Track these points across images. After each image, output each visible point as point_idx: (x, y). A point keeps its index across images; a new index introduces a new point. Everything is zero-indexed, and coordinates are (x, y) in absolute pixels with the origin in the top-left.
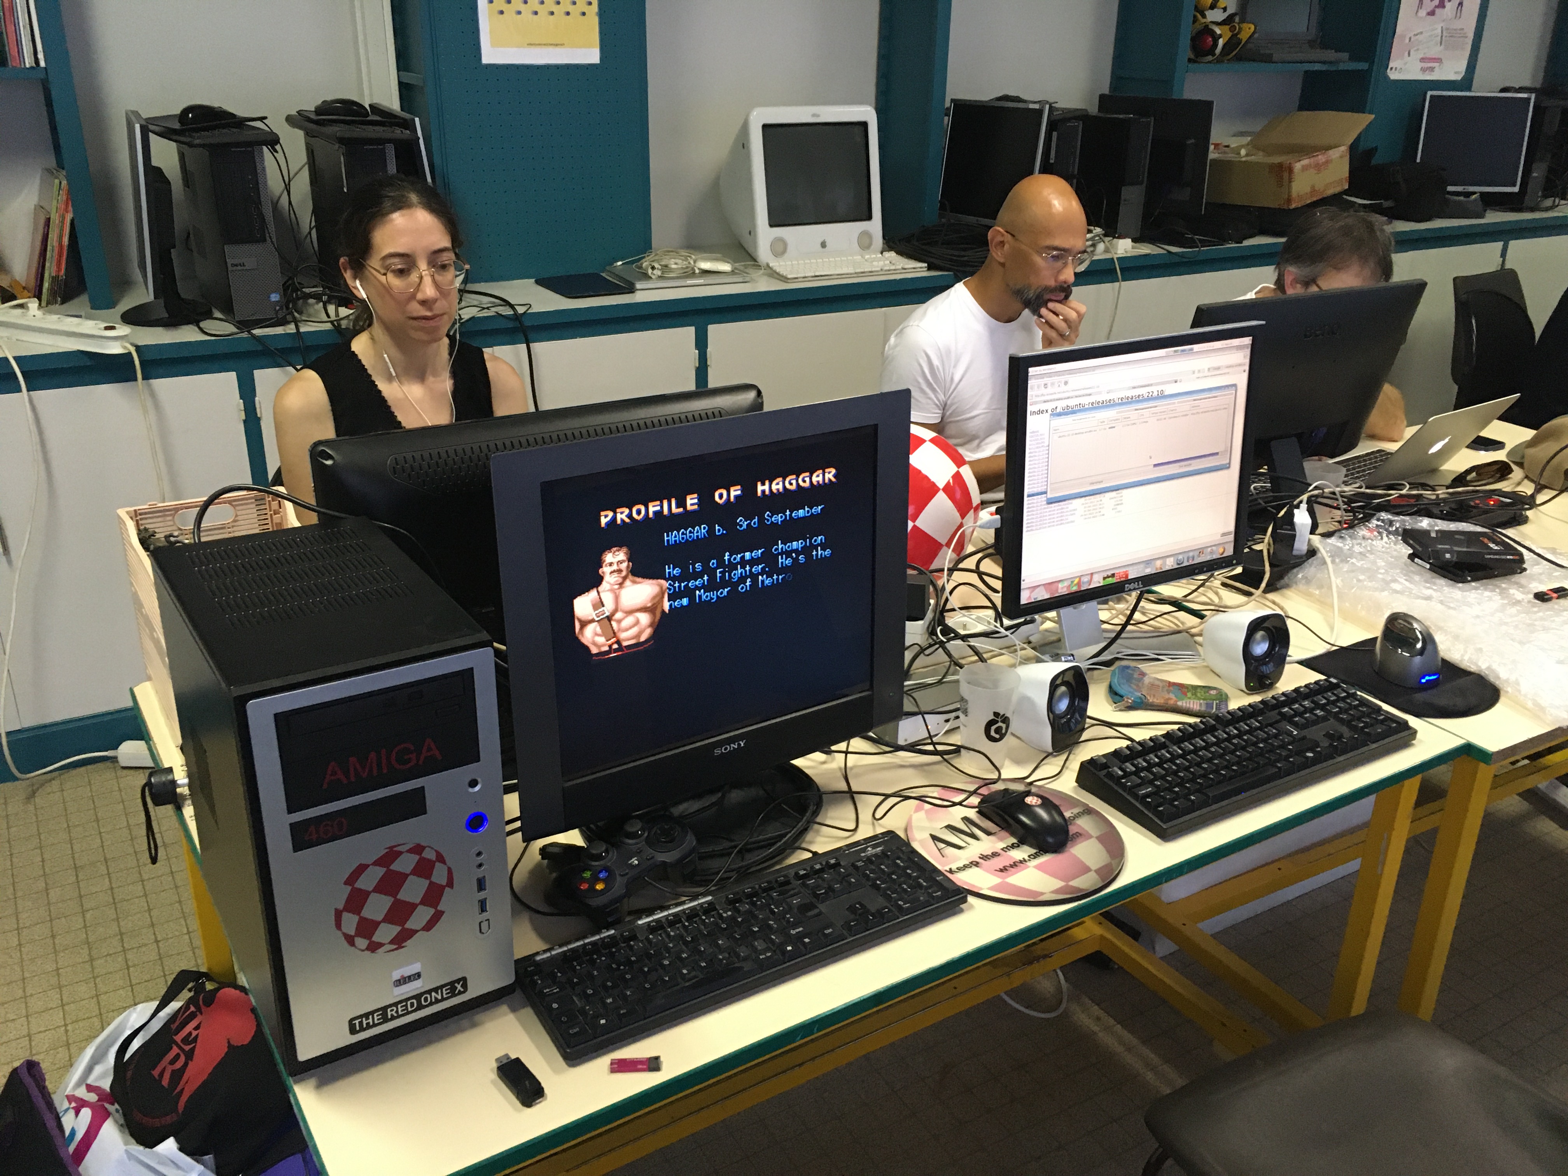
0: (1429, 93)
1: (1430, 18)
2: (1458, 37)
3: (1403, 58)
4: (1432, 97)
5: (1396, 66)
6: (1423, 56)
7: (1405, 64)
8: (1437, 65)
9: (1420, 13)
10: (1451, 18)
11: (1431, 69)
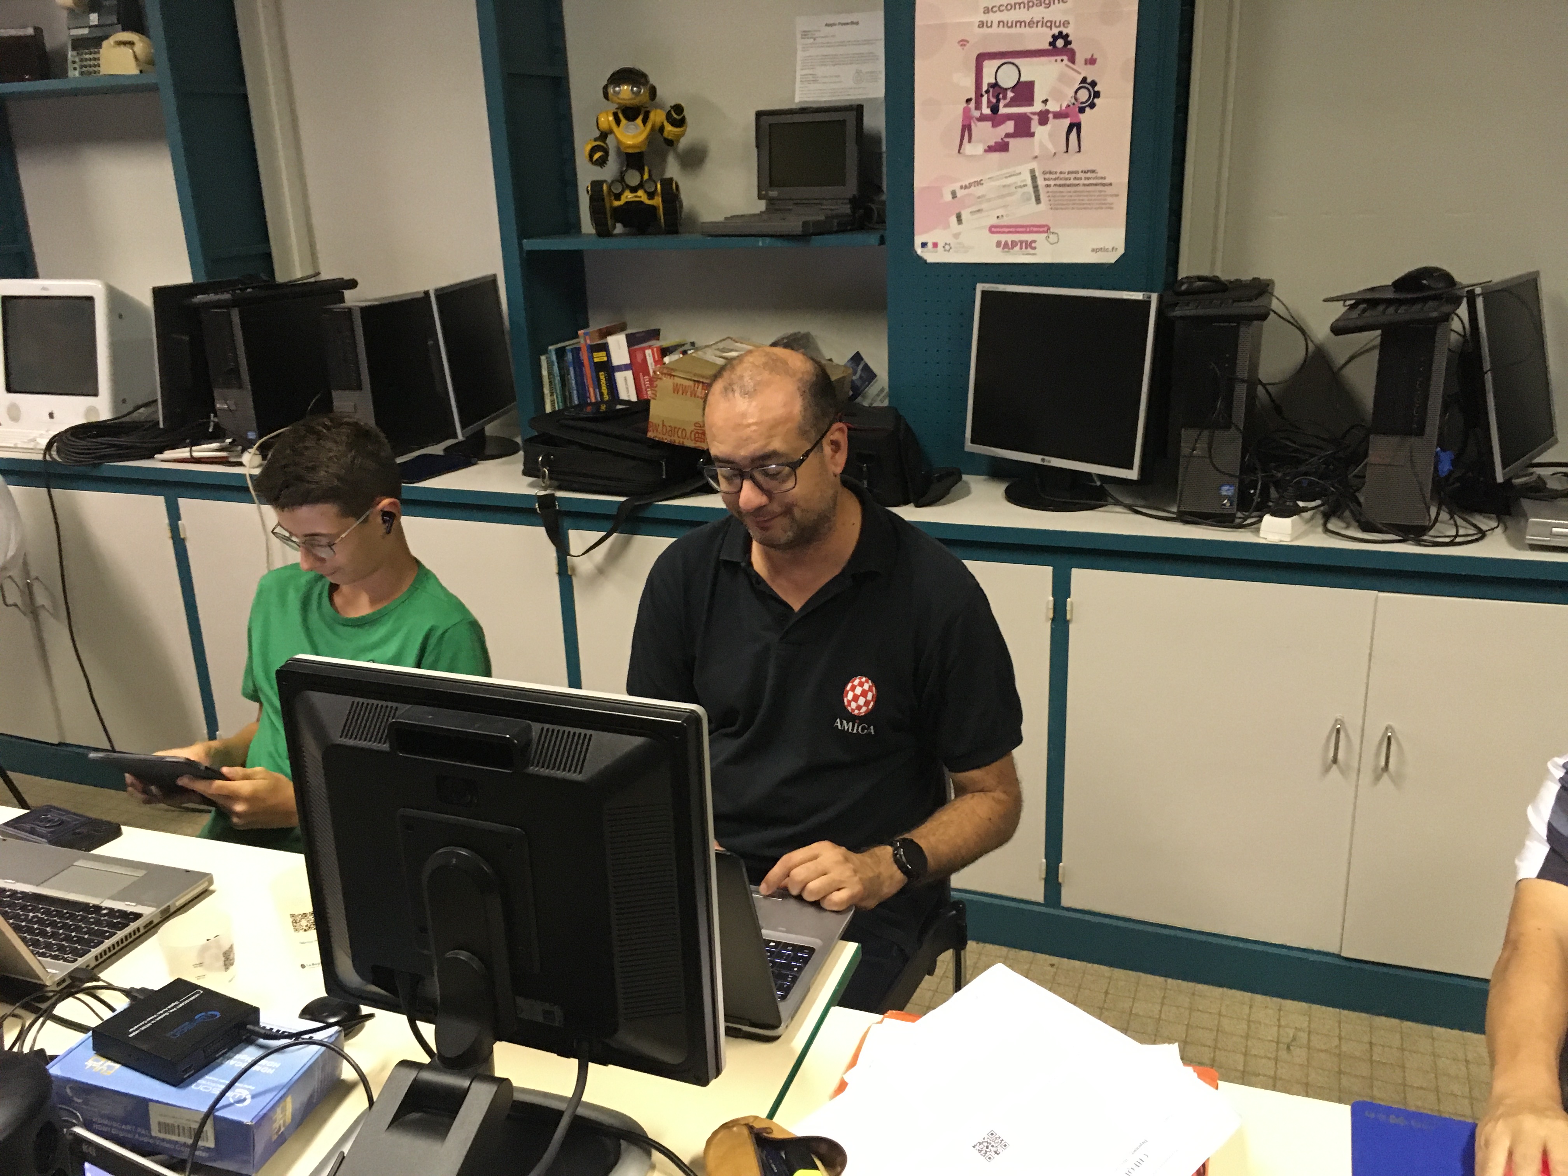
0: (980, 287)
1: (996, 156)
2: (1084, 185)
3: (947, 226)
4: (984, 293)
5: (935, 241)
6: (995, 221)
7: (956, 236)
8: (1040, 238)
9: (968, 148)
10: (1055, 154)
11: (1024, 244)
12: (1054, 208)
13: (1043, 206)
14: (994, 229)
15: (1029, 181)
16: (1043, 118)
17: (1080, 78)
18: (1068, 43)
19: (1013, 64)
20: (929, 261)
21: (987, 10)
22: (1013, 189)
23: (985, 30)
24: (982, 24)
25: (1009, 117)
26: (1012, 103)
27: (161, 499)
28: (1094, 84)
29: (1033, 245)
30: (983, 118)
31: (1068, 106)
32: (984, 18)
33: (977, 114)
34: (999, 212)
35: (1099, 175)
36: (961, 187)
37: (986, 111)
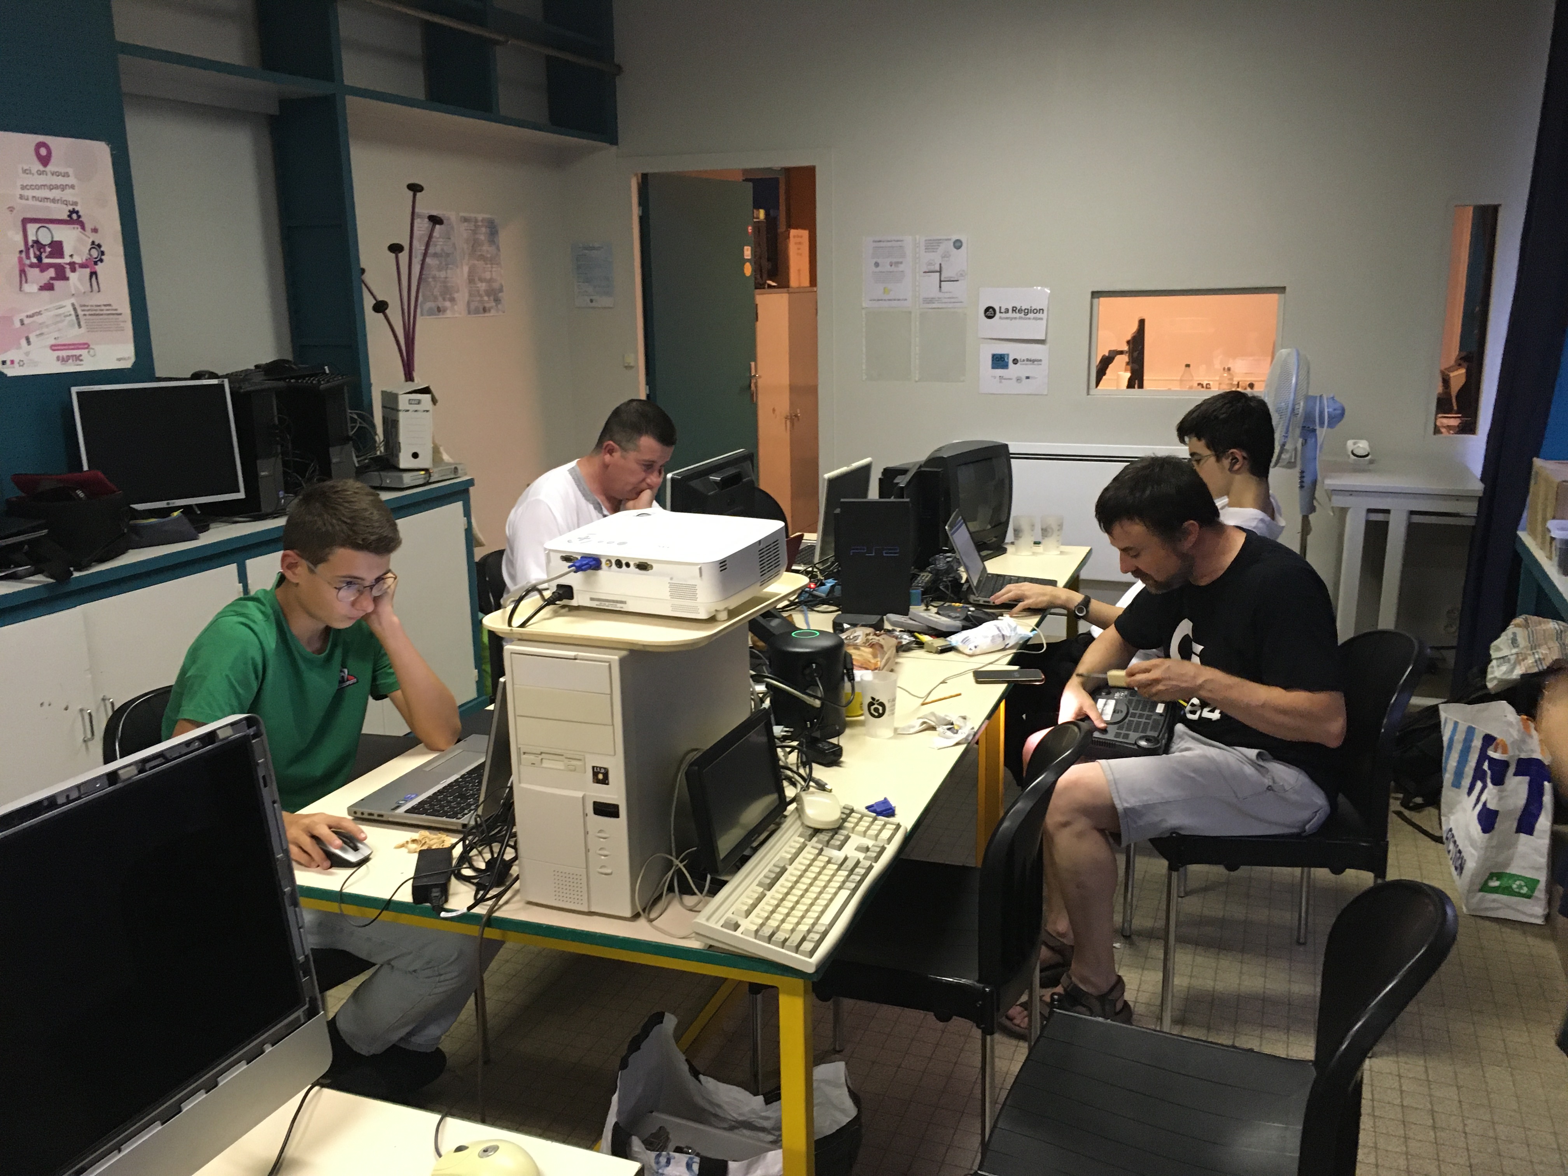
0: (76, 390)
2: (106, 314)
4: (78, 393)
5: (12, 359)
6: (53, 342)
7: (27, 354)
8: (84, 353)
9: (27, 288)
10: (84, 293)
11: (75, 358)
12: (90, 331)
13: (83, 330)
14: (53, 348)
15: (73, 312)
16: (73, 266)
18: (79, 217)
19: (48, 228)
20: (9, 375)
21: (23, 188)
22: (62, 318)
23: (24, 202)
24: (21, 197)
25: (50, 265)
29: (81, 358)
30: (32, 265)
31: (87, 260)
32: (22, 193)
33: (28, 262)
34: (56, 335)
35: (114, 307)
36: (27, 317)
37: (34, 260)
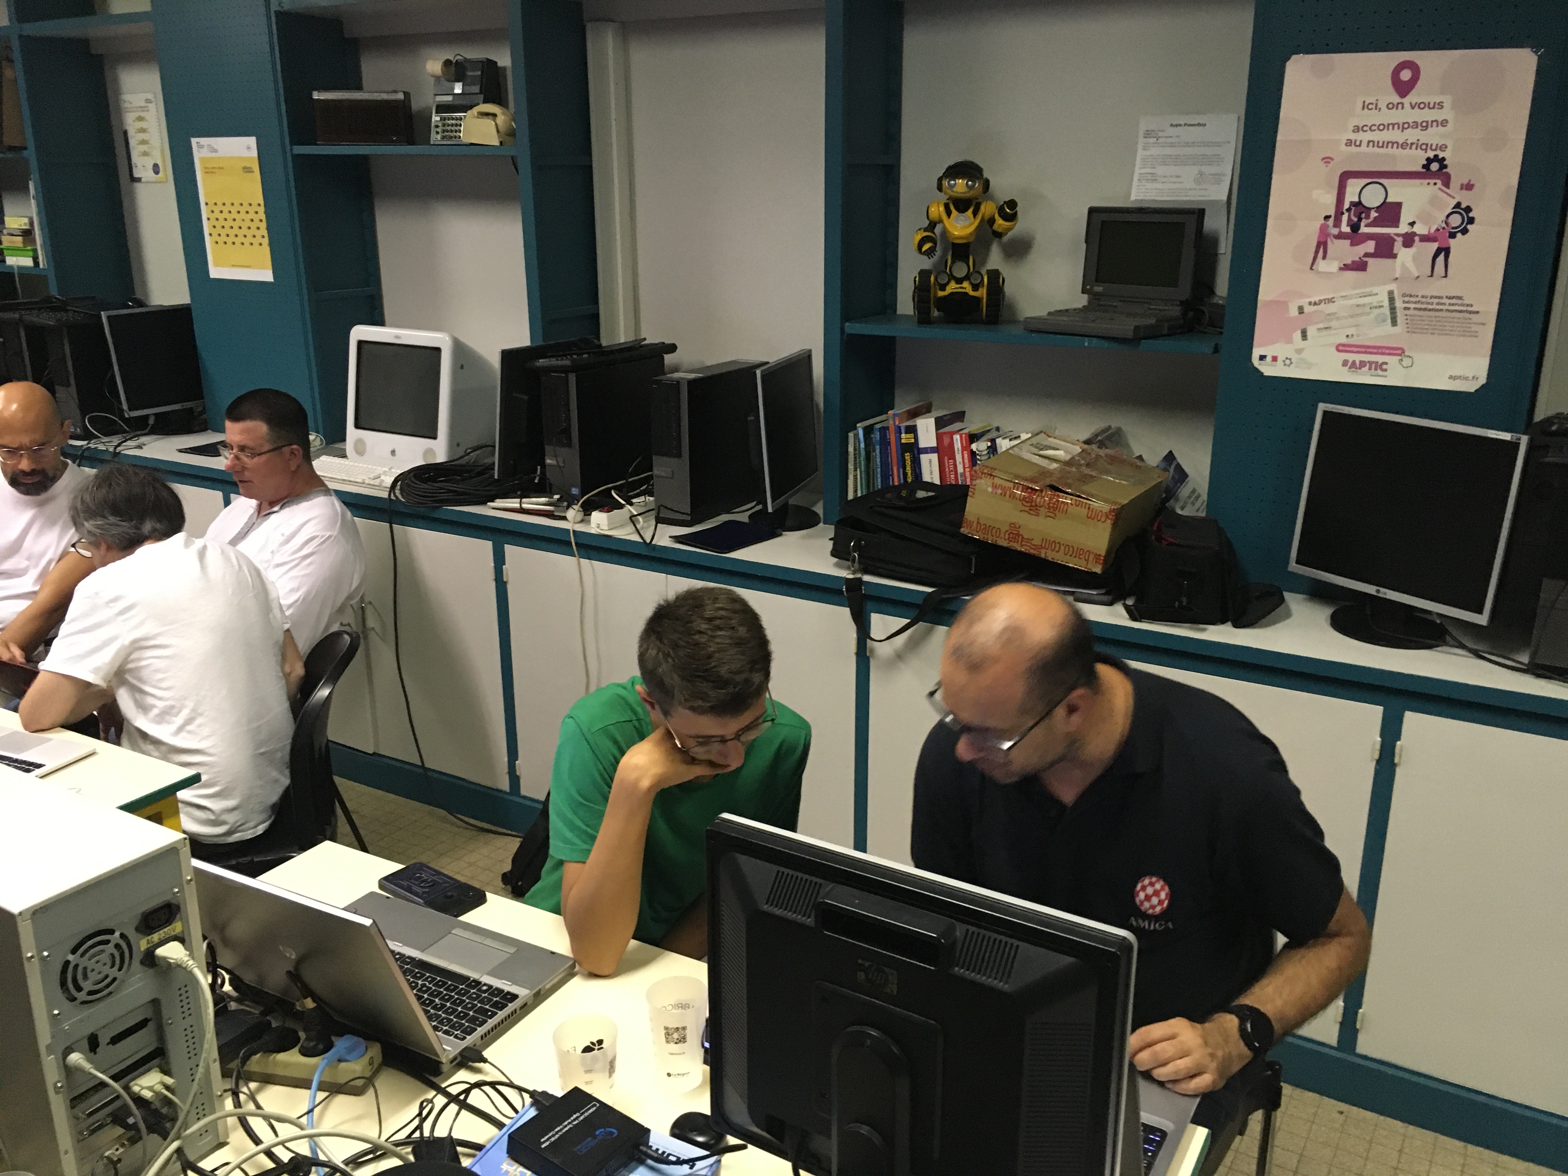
0: (1322, 407)
1: (1351, 275)
2: (1447, 310)
3: (1290, 341)
4: (1325, 413)
5: (1275, 355)
6: (1344, 340)
7: (1299, 351)
8: (1392, 360)
9: (1321, 265)
10: (1418, 277)
11: (1373, 365)
12: (1411, 330)
13: (1397, 329)
14: (1341, 348)
15: (1386, 303)
16: (1408, 240)
17: (1454, 202)
18: (1443, 166)
19: (1380, 184)
20: (1265, 374)
21: (1357, 129)
22: (1368, 310)
23: (1353, 149)
24: (1349, 143)
25: (1370, 237)
26: (1375, 223)
27: (489, 544)
28: (1468, 209)
29: (1384, 367)
30: (1341, 236)
31: (1438, 230)
32: (1353, 136)
33: (1335, 231)
34: (1350, 331)
35: (1466, 302)
36: (1310, 303)
37: (1345, 228)
